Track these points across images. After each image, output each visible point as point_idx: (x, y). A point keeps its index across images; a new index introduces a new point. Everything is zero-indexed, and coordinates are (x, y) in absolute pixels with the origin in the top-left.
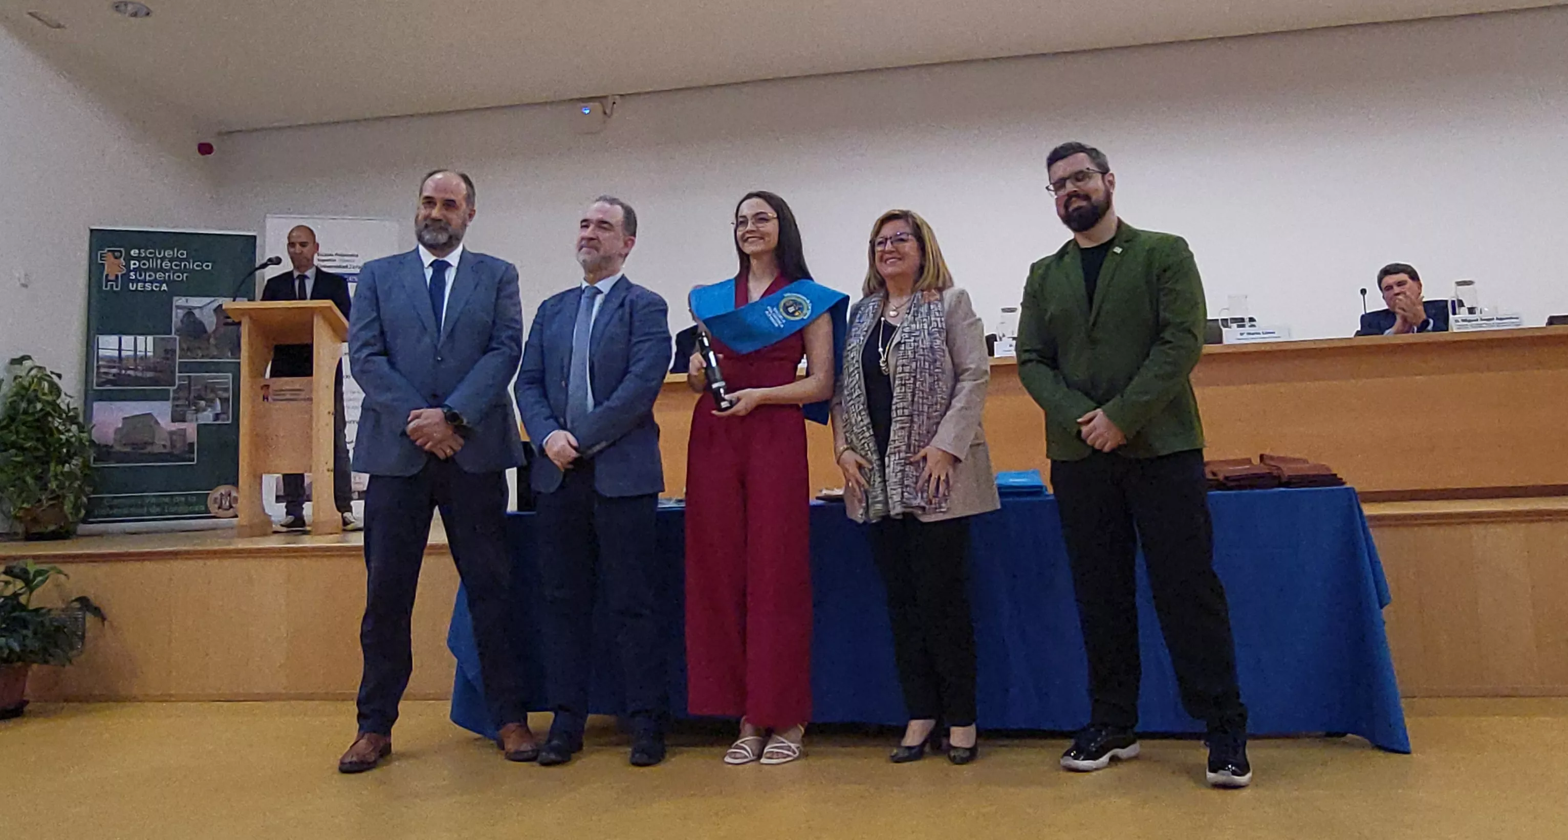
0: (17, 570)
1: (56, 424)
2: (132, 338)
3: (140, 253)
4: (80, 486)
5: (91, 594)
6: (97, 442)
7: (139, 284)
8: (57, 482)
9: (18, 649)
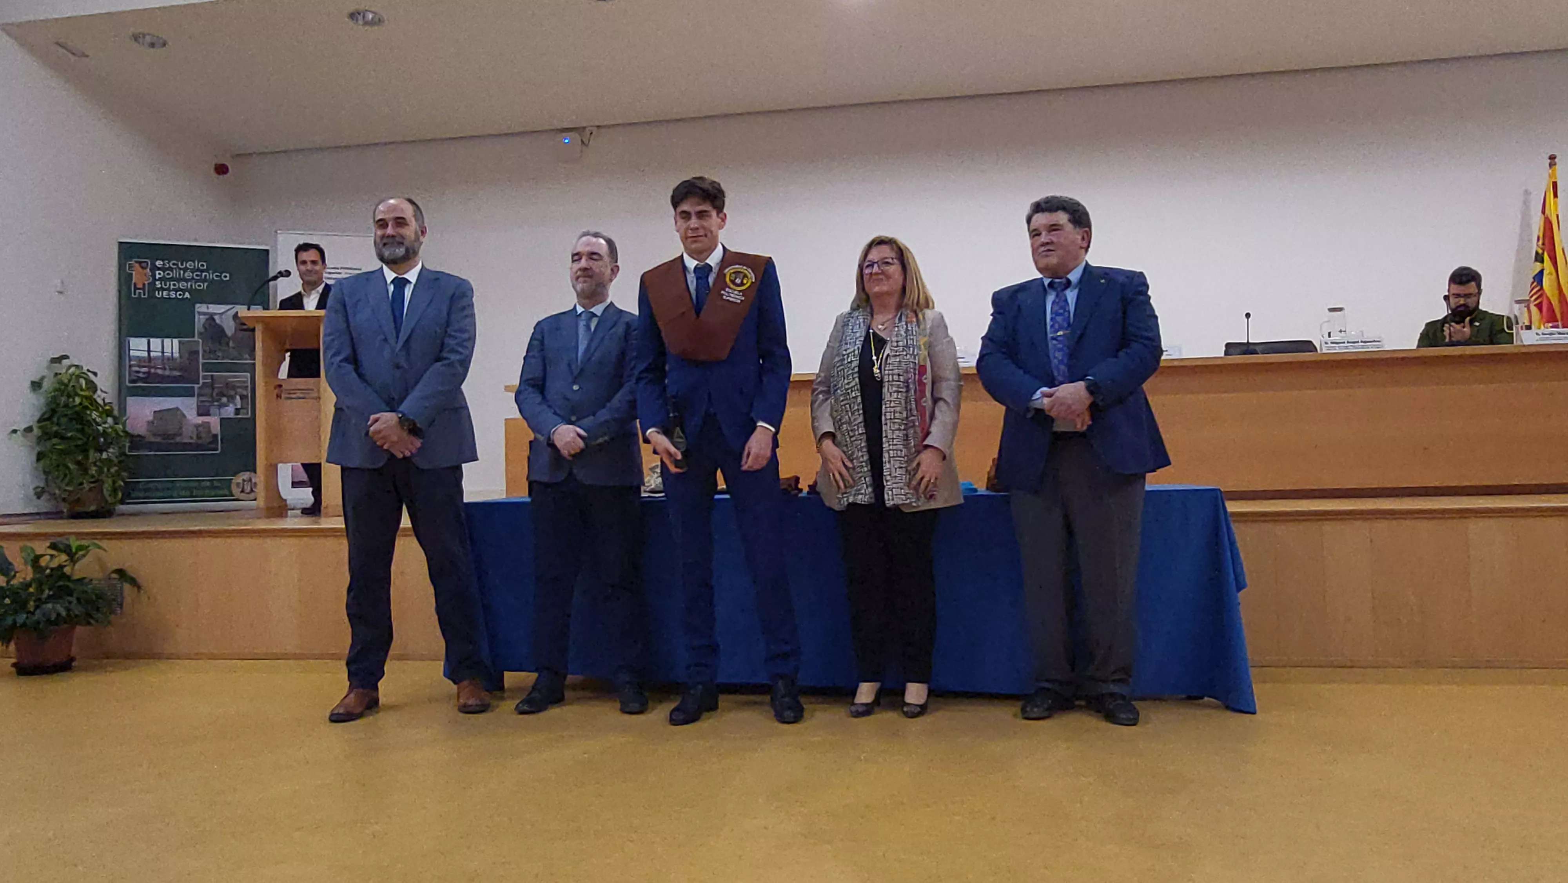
0: (61, 547)
1: (94, 416)
2: (159, 340)
3: (164, 264)
4: (116, 471)
5: (127, 566)
6: (130, 431)
7: (165, 293)
8: (94, 468)
9: (64, 613)
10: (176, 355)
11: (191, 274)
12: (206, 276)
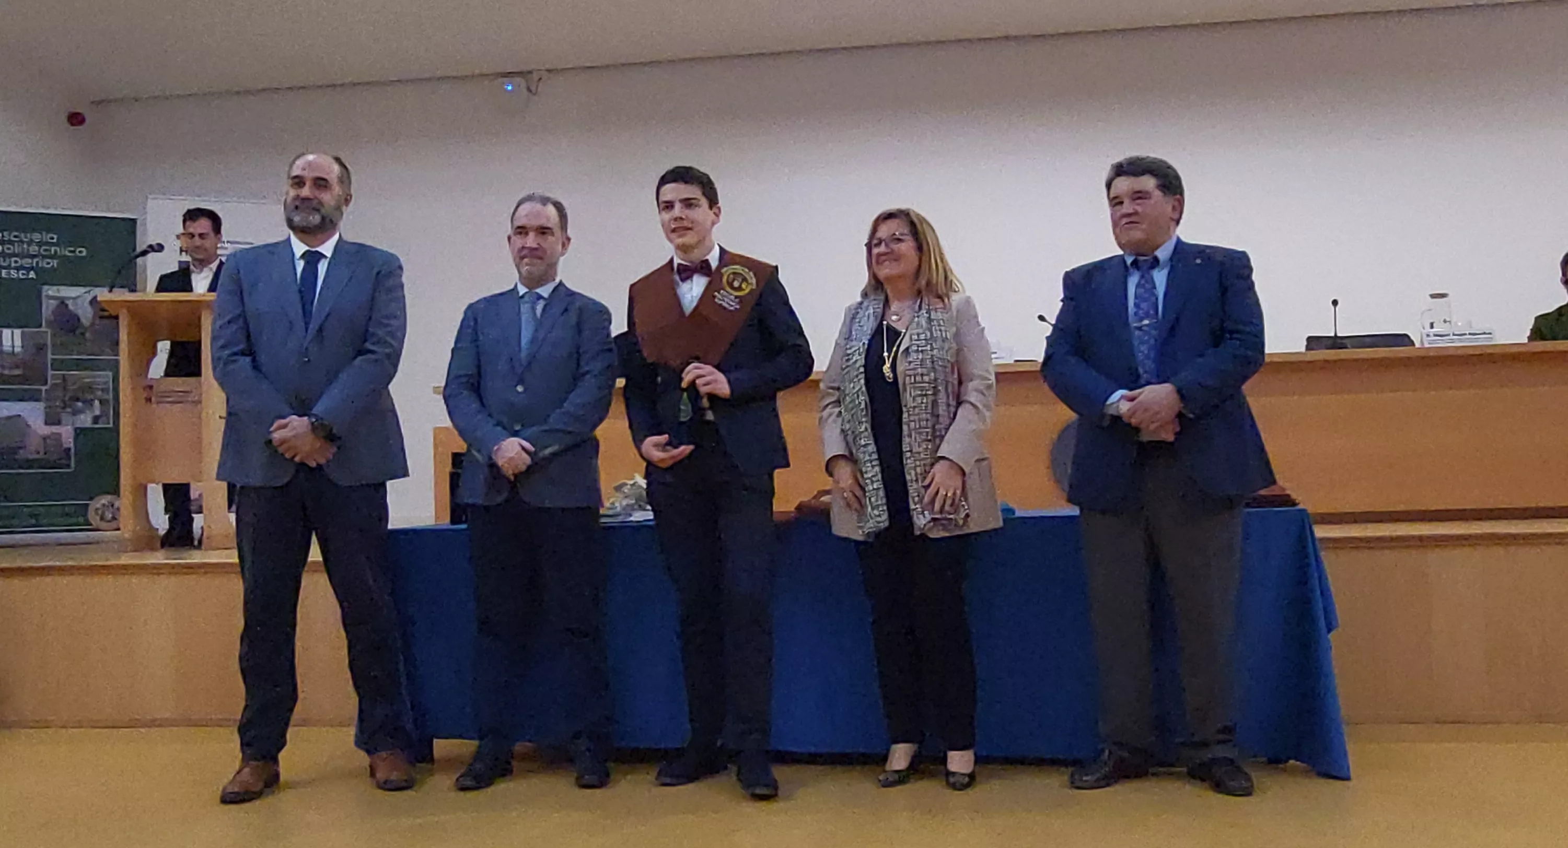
3: (3, 236)
7: (4, 272)
10: (18, 349)
11: (37, 248)
12: (56, 252)
